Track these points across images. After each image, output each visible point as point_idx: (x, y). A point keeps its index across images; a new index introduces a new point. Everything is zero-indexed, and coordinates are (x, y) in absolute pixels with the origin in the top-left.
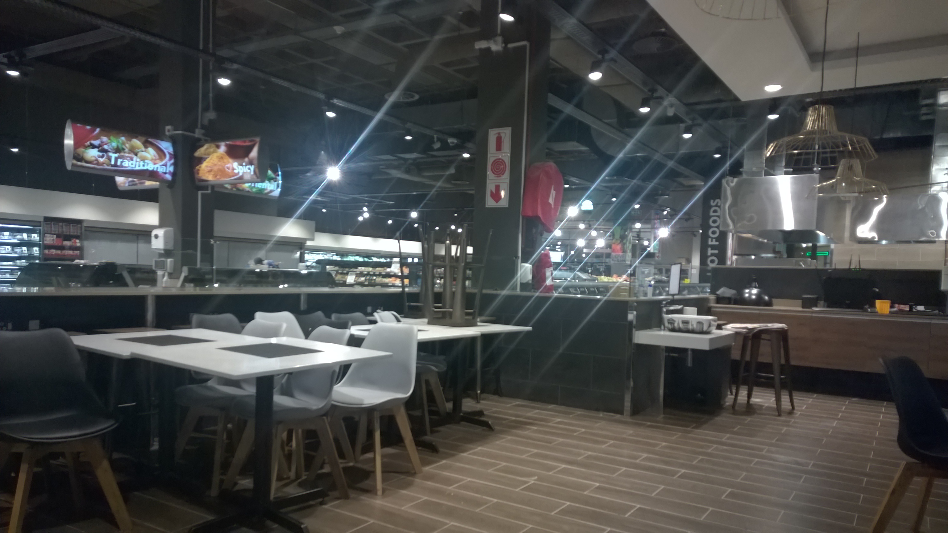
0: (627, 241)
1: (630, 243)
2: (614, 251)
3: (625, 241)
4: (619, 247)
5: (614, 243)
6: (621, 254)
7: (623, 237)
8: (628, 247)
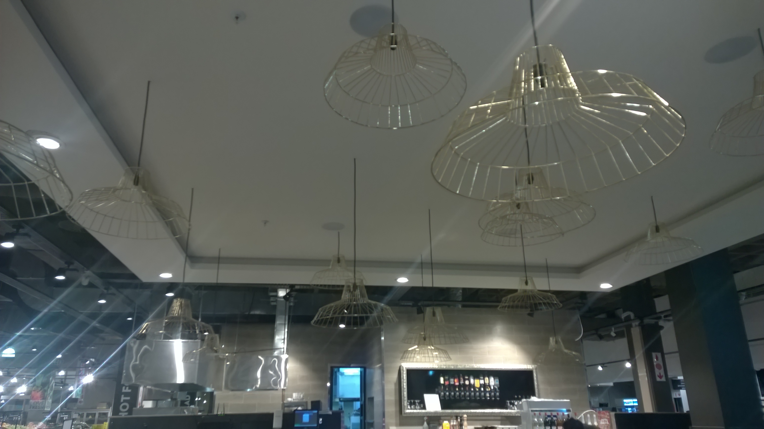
0: (48, 388)
1: (51, 390)
2: (33, 398)
3: (46, 388)
4: (39, 394)
5: (34, 391)
6: (40, 401)
7: (45, 385)
8: (49, 394)
